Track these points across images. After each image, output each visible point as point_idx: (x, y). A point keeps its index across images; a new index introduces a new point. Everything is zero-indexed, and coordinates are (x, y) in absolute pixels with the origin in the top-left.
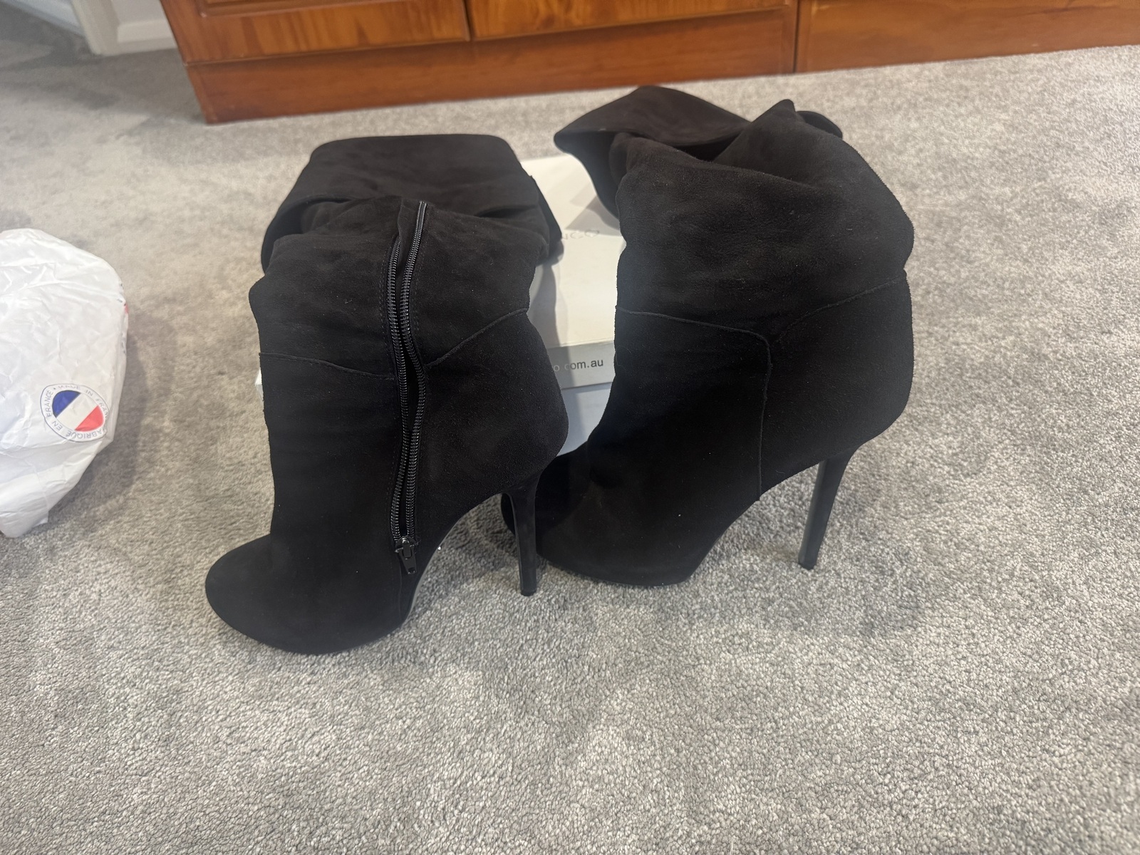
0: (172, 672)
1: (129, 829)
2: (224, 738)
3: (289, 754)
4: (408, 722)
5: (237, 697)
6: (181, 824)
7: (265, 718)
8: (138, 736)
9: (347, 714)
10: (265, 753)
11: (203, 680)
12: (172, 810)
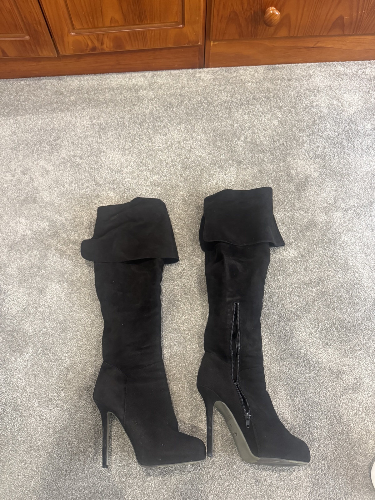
0: (17, 400)
1: (20, 448)
2: (38, 419)
3: (58, 422)
4: (87, 409)
5: (38, 406)
6: (34, 445)
7: (48, 412)
8: (14, 421)
9: (70, 408)
10: (51, 422)
11: (27, 401)
12: (30, 441)
